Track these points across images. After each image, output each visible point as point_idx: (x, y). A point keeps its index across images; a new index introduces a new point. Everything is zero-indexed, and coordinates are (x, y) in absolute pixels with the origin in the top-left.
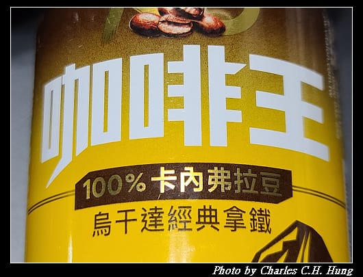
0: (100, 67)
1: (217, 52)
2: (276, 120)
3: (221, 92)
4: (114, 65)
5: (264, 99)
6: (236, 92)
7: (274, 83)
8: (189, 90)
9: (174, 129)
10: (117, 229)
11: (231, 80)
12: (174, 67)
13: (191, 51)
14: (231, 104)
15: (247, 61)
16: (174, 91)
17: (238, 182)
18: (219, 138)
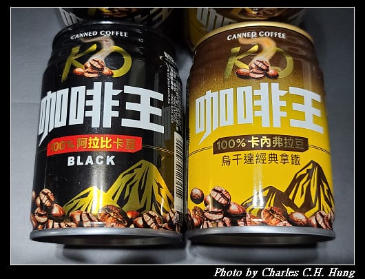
0: (223, 92)
1: (275, 85)
2: (301, 116)
3: (278, 103)
4: (230, 91)
5: (296, 107)
6: (284, 104)
7: (300, 99)
8: (264, 102)
9: (258, 120)
10: (233, 163)
11: (281, 98)
12: (257, 92)
13: (264, 85)
14: (282, 109)
15: (288, 90)
16: (257, 103)
17: (286, 143)
18: (277, 124)
